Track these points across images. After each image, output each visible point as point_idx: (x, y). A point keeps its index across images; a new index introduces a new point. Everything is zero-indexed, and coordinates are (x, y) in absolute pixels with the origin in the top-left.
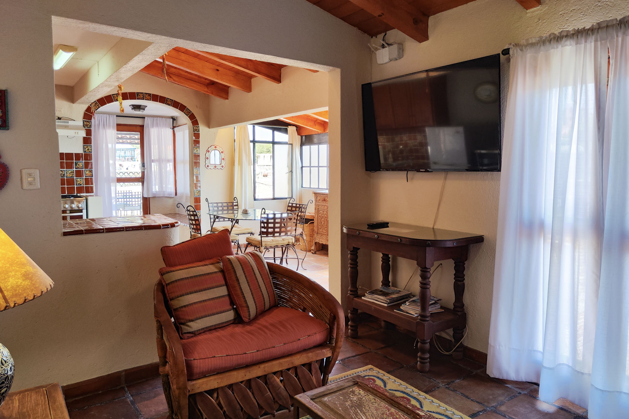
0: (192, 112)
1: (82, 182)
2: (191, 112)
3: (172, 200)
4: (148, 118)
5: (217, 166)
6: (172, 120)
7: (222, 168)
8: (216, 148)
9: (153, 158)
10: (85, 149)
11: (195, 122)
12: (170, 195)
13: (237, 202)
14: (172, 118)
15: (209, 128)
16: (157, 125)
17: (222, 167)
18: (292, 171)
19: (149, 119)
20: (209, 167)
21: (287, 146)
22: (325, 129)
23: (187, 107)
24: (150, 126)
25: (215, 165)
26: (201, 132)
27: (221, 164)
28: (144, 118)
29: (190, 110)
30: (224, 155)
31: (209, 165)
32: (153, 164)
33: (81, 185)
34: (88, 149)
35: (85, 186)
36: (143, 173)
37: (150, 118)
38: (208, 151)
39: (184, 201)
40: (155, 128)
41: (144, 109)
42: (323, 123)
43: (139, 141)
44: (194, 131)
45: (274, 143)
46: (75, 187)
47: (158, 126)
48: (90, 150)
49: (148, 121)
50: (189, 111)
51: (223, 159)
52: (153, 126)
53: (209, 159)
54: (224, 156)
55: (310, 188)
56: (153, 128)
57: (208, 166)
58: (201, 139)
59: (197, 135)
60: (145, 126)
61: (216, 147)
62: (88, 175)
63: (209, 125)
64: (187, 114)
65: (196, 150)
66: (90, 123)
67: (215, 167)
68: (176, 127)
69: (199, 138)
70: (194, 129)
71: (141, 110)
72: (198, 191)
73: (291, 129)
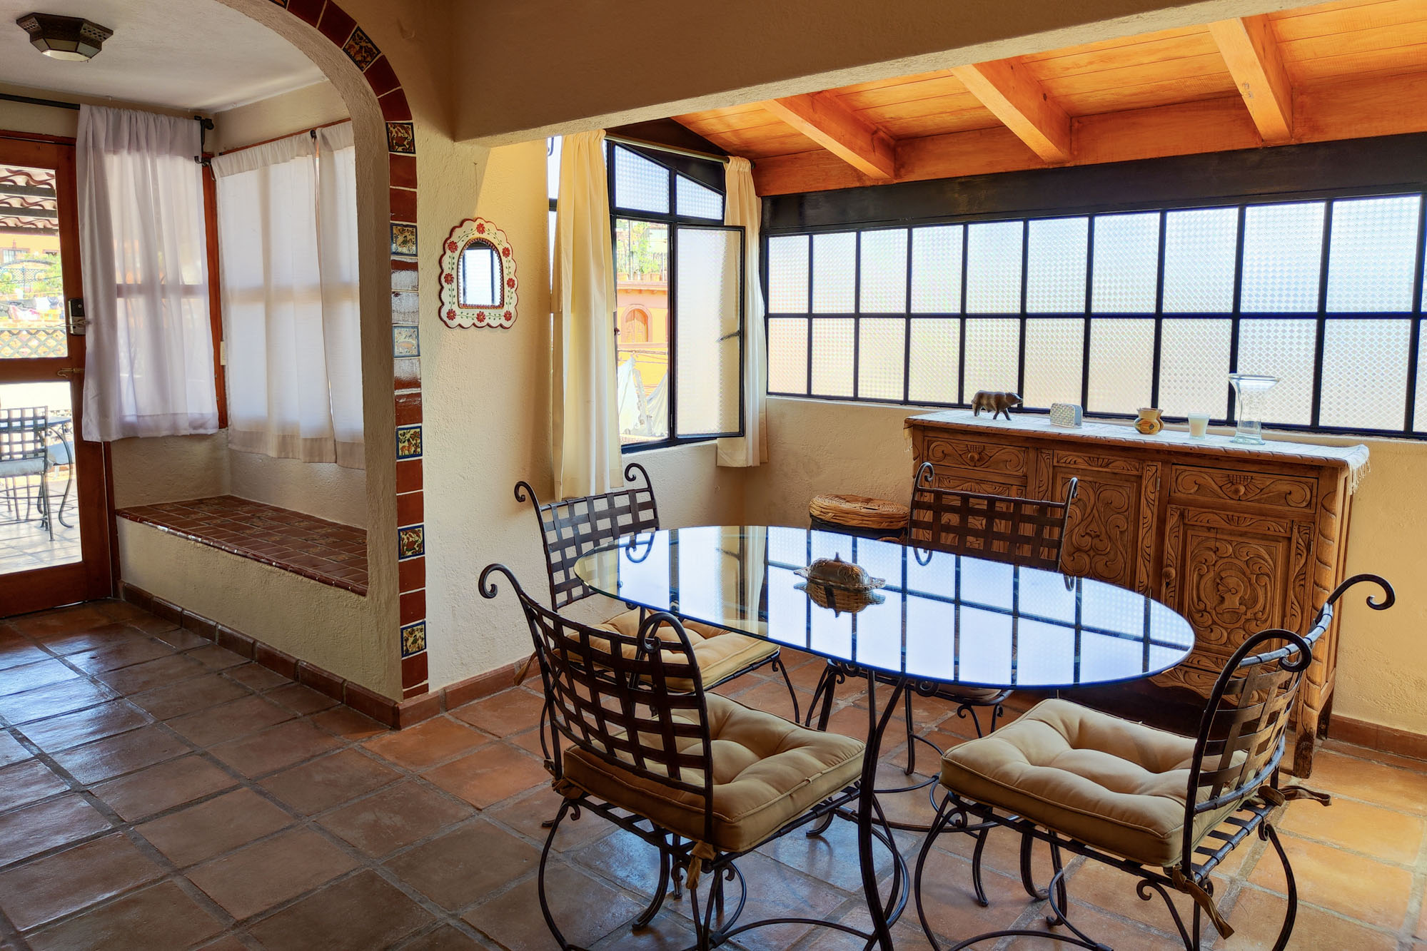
0: (384, 52)
2: (379, 52)
3: (207, 447)
4: (94, 108)
5: (486, 312)
6: (196, 126)
7: (506, 324)
8: (483, 231)
9: (119, 280)
11: (395, 108)
12: (195, 428)
14: (197, 118)
15: (454, 135)
16: (135, 144)
17: (508, 316)
18: (742, 334)
19: (97, 116)
20: (457, 321)
21: (718, 236)
22: (902, 166)
23: (360, 24)
24: (102, 145)
25: (477, 311)
26: (420, 155)
27: (502, 304)
28: (76, 107)
29: (370, 42)
30: (512, 264)
31: (455, 308)
32: (120, 302)
36: (76, 341)
37: (103, 110)
38: (453, 246)
39: (273, 453)
40: (125, 152)
41: (97, 45)
42: (892, 142)
44: (391, 148)
45: (674, 221)
47: (138, 149)
49: (92, 124)
50: (369, 45)
51: (511, 283)
52: (116, 147)
53: (454, 284)
54: (512, 270)
55: (809, 395)
56: (115, 152)
57: (451, 315)
58: (423, 192)
59: (404, 171)
60: (79, 144)
61: (481, 228)
63: (454, 128)
64: (359, 58)
65: (401, 239)
67: (481, 317)
68: (213, 156)
69: (413, 182)
70: (393, 139)
71: (82, 46)
72: (412, 431)
73: (736, 170)
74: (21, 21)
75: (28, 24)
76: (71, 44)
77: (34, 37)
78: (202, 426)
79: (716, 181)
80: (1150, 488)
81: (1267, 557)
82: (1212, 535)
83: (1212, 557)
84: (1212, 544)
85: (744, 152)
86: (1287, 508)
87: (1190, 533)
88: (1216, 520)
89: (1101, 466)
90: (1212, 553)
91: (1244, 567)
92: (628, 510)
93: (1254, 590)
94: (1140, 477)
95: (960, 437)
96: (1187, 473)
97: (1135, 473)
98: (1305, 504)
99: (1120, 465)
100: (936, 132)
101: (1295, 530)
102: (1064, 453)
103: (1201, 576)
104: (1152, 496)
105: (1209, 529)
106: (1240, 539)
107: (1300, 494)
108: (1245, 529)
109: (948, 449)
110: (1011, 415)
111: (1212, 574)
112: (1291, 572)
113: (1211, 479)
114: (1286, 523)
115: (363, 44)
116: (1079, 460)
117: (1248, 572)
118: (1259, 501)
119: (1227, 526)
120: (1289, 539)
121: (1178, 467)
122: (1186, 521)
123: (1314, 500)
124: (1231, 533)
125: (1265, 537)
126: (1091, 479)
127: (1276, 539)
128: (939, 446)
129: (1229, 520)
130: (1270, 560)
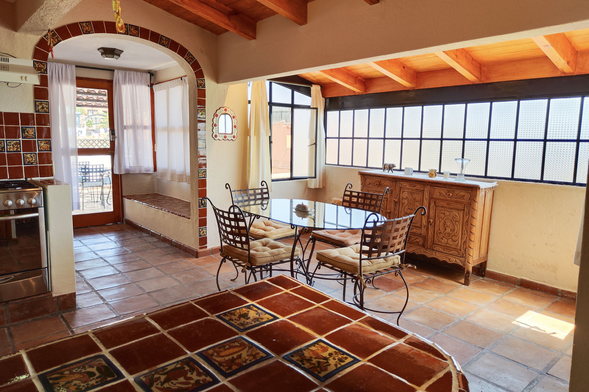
0: (196, 58)
1: (34, 159)
2: (195, 58)
3: (149, 177)
4: (118, 70)
5: (227, 135)
6: (149, 75)
7: (233, 139)
8: (226, 111)
9: (125, 124)
10: (38, 106)
11: (199, 74)
12: (147, 171)
13: (267, 188)
14: (149, 72)
15: (218, 82)
16: (130, 81)
17: (234, 137)
18: (316, 144)
19: (119, 73)
20: (218, 138)
21: (309, 111)
22: (367, 88)
23: (189, 51)
24: (121, 82)
25: (224, 135)
26: (207, 88)
27: (232, 133)
28: (114, 71)
29: (192, 56)
30: (236, 121)
31: (217, 134)
32: (125, 131)
33: (32, 164)
34: (43, 108)
35: (38, 165)
36: (112, 143)
37: (121, 71)
38: (217, 116)
39: (169, 179)
40: (127, 84)
41: (119, 56)
42: (364, 80)
43: (107, 103)
44: (198, 86)
45: (293, 106)
46: (22, 166)
47: (131, 83)
48: (45, 109)
49: (118, 75)
50: (192, 57)
51: (235, 127)
52: (125, 82)
53: (217, 127)
54: (236, 123)
55: (338, 165)
56: (124, 84)
57: (216, 136)
58: (207, 99)
59: (202, 93)
60: (114, 82)
61: (226, 110)
62: (43, 148)
63: (217, 79)
64: (189, 61)
65: (200, 113)
66: (45, 66)
67: (225, 137)
68: (154, 85)
69: (205, 97)
70: (199, 84)
71: (115, 56)
72: (203, 170)
73: (315, 89)
74: (98, 49)
75: (100, 50)
76: (112, 56)
77: (102, 54)
78: (148, 171)
79: (308, 92)
80: (427, 194)
81: (458, 216)
82: (443, 209)
83: (443, 216)
84: (443, 212)
85: (318, 83)
86: (464, 200)
87: (437, 208)
88: (445, 204)
89: (413, 187)
90: (443, 215)
91: (452, 219)
92: (260, 194)
93: (454, 226)
94: (424, 190)
95: (374, 178)
96: (437, 189)
97: (422, 189)
98: (468, 199)
99: (418, 187)
100: (377, 77)
101: (466, 207)
102: (402, 183)
103: (440, 222)
104: (427, 197)
105: (442, 207)
106: (451, 210)
107: (467, 196)
108: (452, 207)
109: (371, 182)
110: (393, 171)
111: (443, 221)
112: (464, 221)
113: (443, 191)
114: (463, 205)
115: (190, 56)
116: (407, 185)
117: (453, 221)
118: (456, 198)
119: (447, 206)
120: (464, 210)
121: (434, 187)
122: (436, 205)
123: (471, 198)
124: (449, 208)
125: (457, 209)
126: (410, 191)
127: (460, 210)
128: (368, 181)
129: (448, 204)
130: (459, 217)
